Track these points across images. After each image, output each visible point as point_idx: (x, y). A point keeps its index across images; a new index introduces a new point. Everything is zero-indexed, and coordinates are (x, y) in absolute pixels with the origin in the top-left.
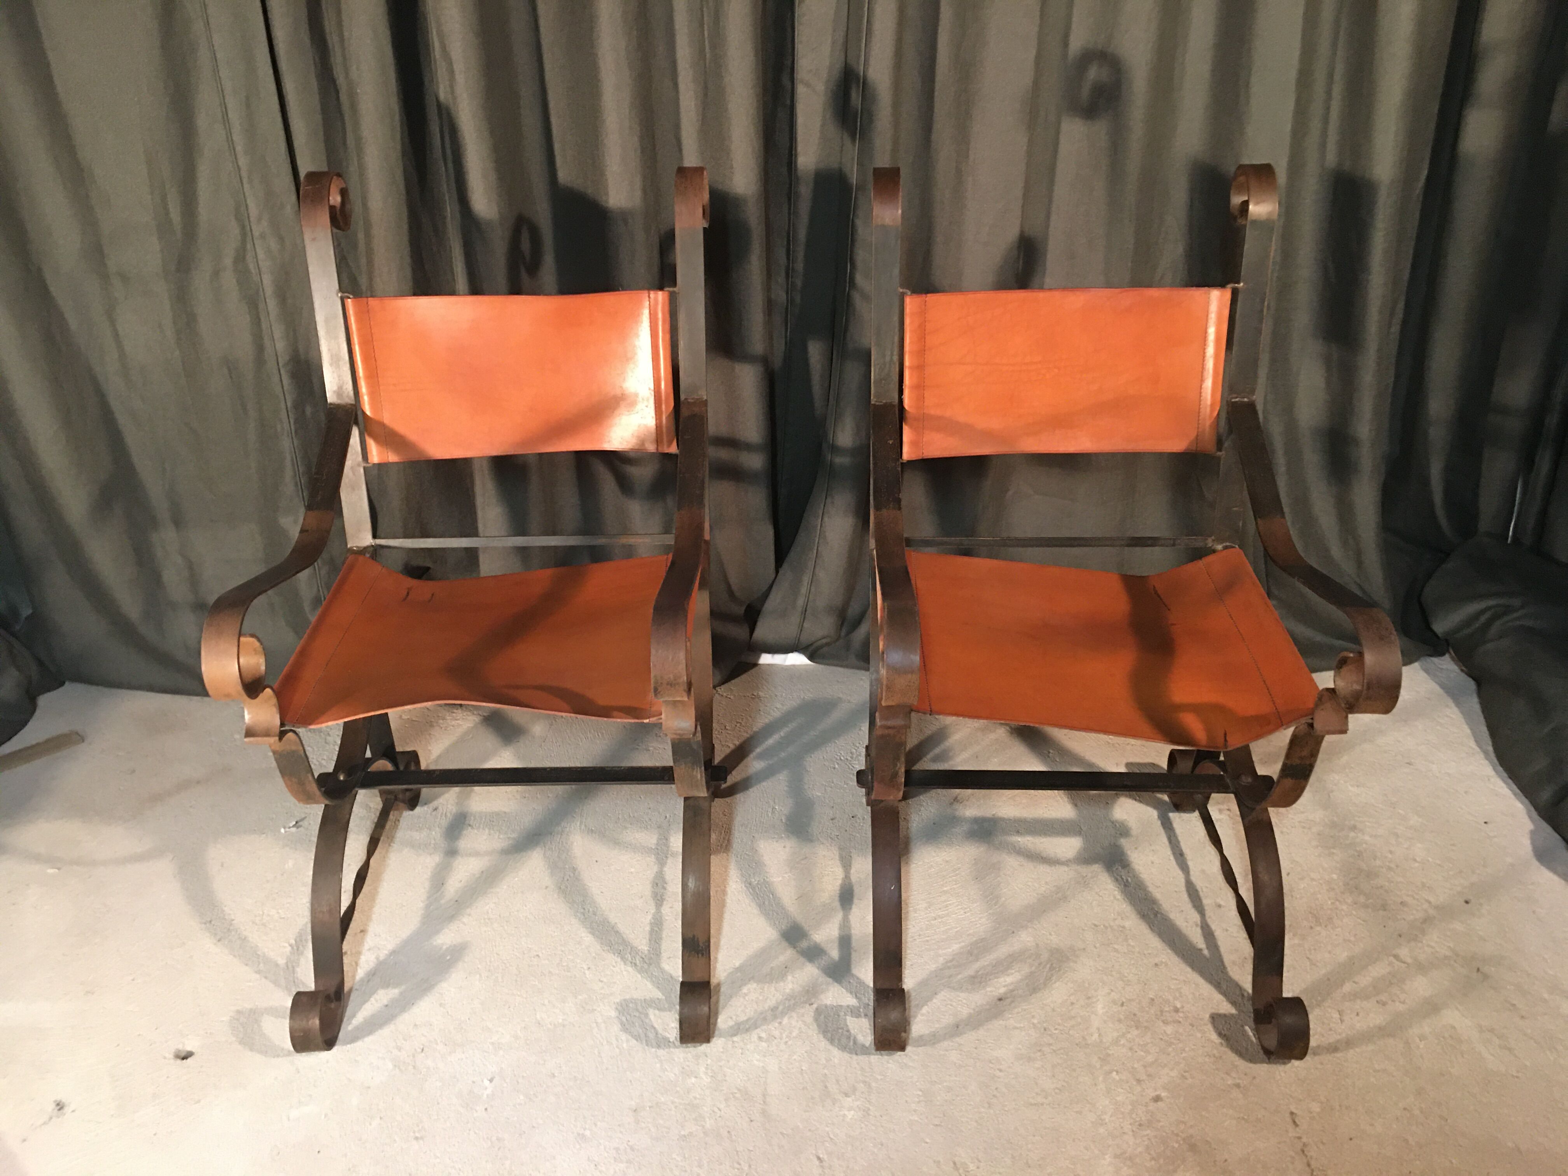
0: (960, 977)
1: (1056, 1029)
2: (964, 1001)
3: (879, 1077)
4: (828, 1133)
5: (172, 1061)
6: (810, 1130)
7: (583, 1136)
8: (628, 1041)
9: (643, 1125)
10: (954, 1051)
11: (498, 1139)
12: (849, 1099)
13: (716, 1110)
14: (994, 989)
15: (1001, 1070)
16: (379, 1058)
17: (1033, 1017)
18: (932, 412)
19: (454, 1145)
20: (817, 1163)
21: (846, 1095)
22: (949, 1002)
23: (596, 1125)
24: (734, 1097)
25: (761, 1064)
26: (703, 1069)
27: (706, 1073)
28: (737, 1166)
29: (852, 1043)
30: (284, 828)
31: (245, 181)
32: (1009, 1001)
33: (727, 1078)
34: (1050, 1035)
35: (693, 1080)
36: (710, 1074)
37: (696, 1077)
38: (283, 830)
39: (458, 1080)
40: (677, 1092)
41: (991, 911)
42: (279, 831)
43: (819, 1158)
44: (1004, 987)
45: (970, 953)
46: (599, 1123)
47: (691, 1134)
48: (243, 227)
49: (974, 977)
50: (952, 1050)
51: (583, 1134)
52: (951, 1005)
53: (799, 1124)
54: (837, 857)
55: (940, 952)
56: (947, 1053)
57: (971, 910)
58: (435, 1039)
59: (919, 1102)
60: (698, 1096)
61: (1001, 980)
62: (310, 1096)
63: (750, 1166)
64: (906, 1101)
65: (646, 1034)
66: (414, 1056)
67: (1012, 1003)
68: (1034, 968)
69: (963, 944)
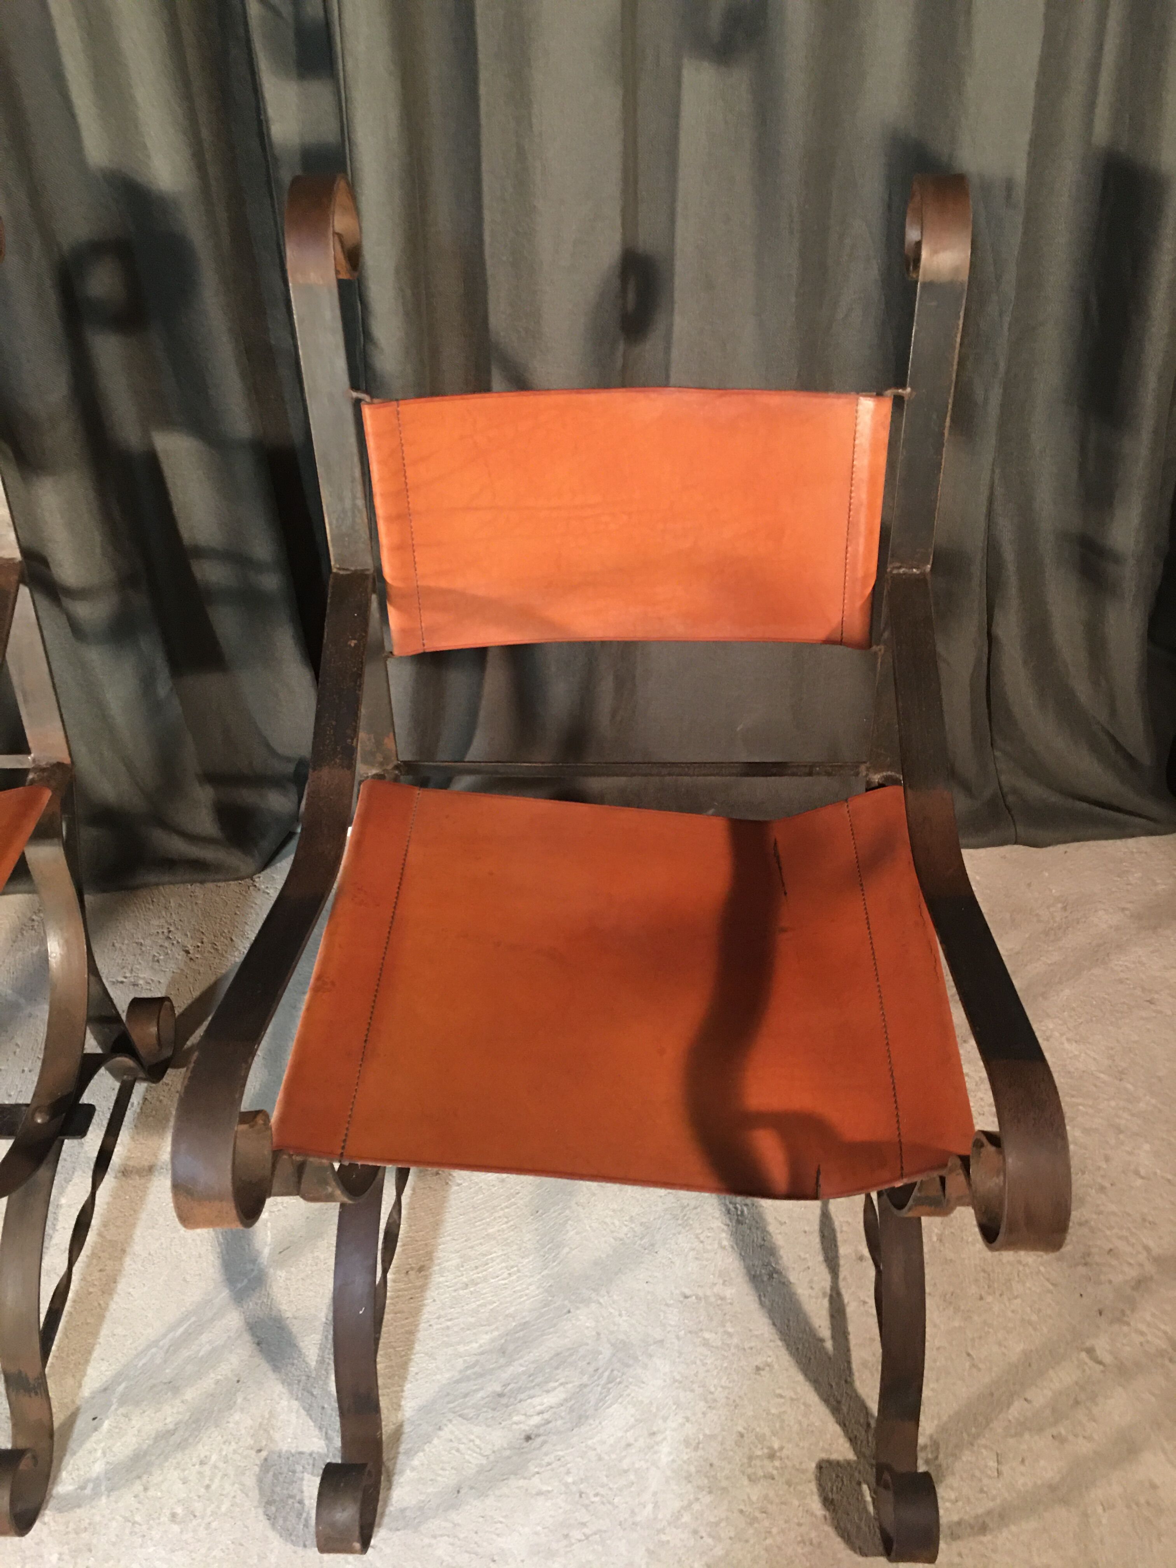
0: (480, 1395)
1: (596, 1495)
2: (478, 1442)
10: (446, 1538)
14: (522, 1418)
17: (568, 1473)
18: (432, 583)
22: (455, 1444)
32: (539, 1440)
34: (586, 1507)
41: (545, 1273)
44: (539, 1414)
45: (503, 1351)
49: (499, 1396)
50: (442, 1536)
52: (458, 1450)
55: (461, 1349)
56: (434, 1541)
57: (519, 1271)
61: (537, 1401)
67: (544, 1443)
68: (585, 1379)
69: (496, 1333)
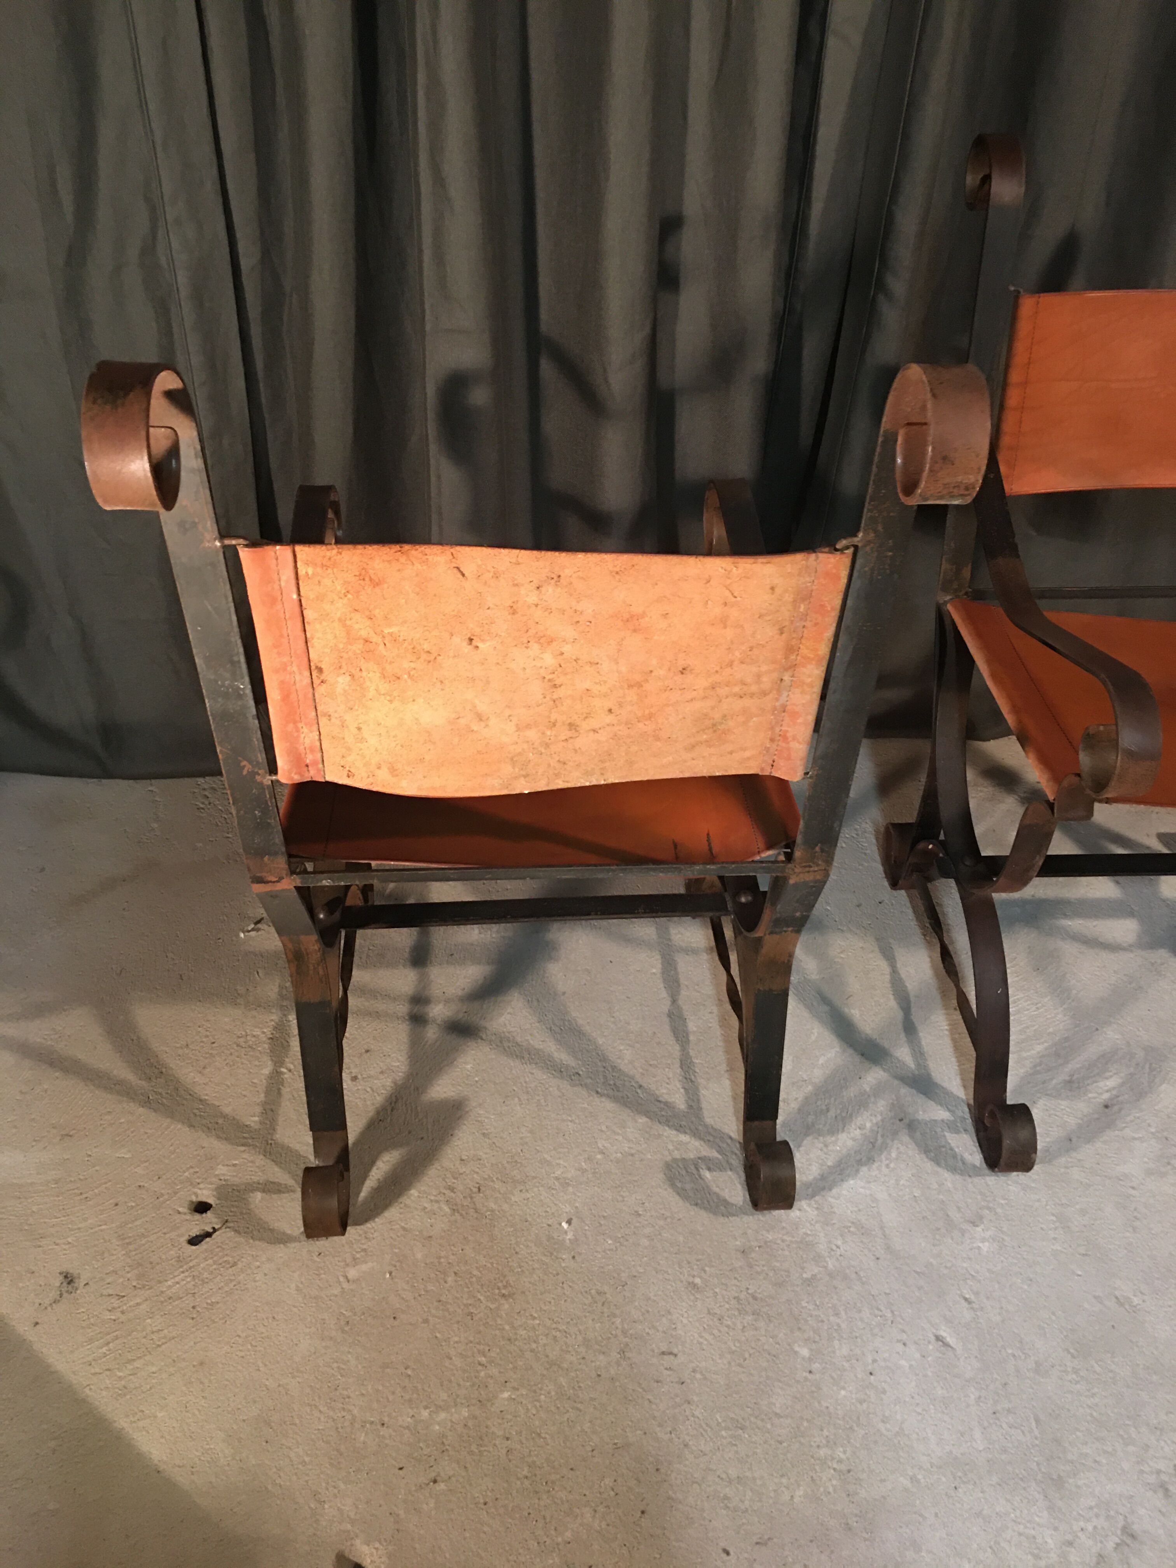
0: (1054, 1082)
2: (1069, 1110)
3: (1003, 1202)
4: (967, 1269)
5: (188, 1217)
6: (946, 1267)
7: (695, 1285)
9: (759, 1269)
10: (1076, 1168)
11: (599, 1293)
12: (979, 1229)
13: (834, 1248)
14: (1096, 1095)
15: (1133, 1188)
16: (431, 1201)
17: (1149, 1125)
19: (550, 1302)
20: (965, 1304)
21: (974, 1224)
22: (1052, 1112)
23: (704, 1270)
24: (849, 1231)
25: (868, 1192)
28: (876, 1312)
29: (960, 1164)
30: (243, 932)
31: (159, 149)
32: (1116, 1108)
33: (835, 1210)
37: (800, 1210)
38: (242, 935)
39: (530, 1224)
40: (784, 1228)
41: (1065, 1006)
42: (238, 936)
43: (966, 1299)
44: (1107, 1091)
45: (1057, 1055)
46: (707, 1269)
47: (814, 1276)
48: (153, 210)
49: (1070, 1082)
51: (693, 1282)
53: (931, 1260)
54: (877, 949)
55: (1024, 1054)
57: (1043, 1006)
58: (489, 1176)
59: (1056, 1229)
60: (809, 1232)
61: (1101, 1084)
62: (365, 1250)
63: (892, 1312)
64: (1042, 1229)
65: (728, 1162)
66: (471, 1198)
67: (1120, 1110)
68: (1132, 1070)
69: (1046, 1044)
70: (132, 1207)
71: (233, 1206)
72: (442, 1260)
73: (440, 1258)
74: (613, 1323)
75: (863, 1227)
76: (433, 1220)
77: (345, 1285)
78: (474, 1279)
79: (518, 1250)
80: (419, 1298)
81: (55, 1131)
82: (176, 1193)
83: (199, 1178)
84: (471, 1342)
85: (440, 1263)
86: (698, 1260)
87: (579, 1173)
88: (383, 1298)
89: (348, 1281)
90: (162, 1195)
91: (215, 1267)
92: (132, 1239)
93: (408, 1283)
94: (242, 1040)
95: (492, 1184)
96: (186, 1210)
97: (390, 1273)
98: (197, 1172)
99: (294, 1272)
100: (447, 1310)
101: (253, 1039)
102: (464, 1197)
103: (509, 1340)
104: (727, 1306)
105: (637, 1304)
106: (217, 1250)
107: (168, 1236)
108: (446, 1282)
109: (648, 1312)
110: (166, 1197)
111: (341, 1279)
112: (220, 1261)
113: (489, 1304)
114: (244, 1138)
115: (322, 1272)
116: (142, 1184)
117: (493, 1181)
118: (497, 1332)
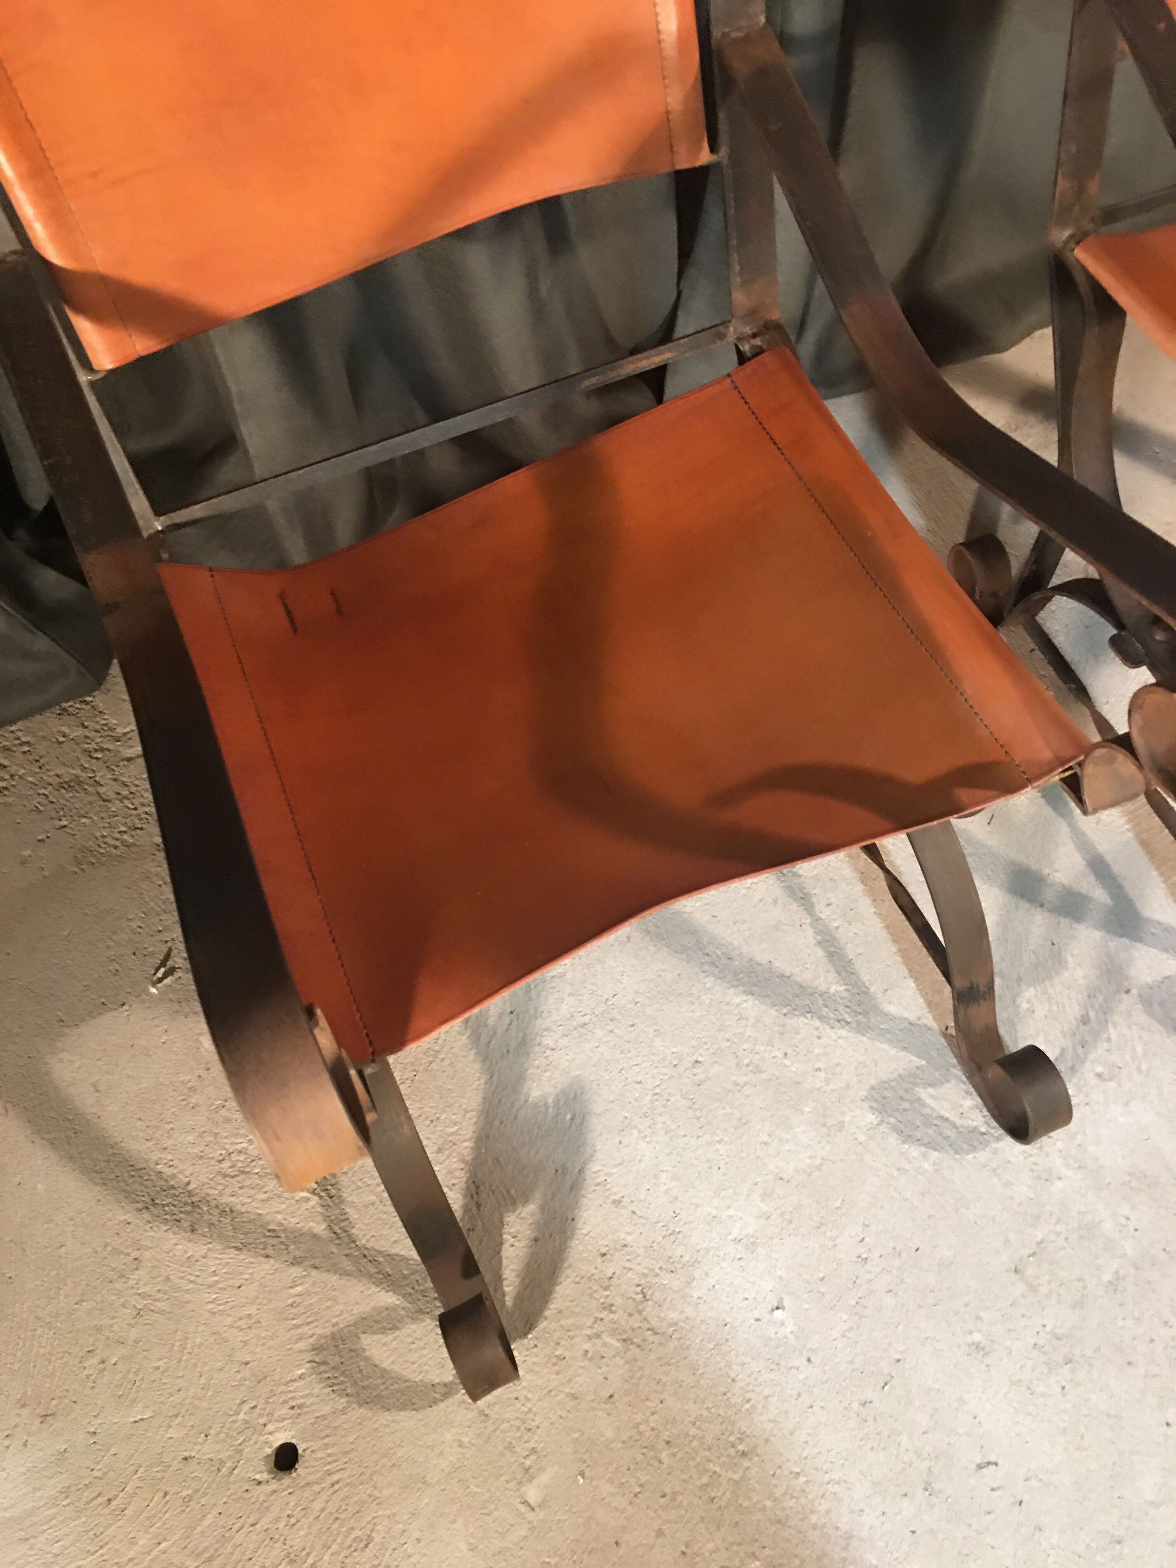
5: (274, 1485)
7: (977, 1346)
8: (924, 1155)
9: (1044, 1290)
11: (863, 1404)
13: (1123, 1221)
16: (590, 1337)
23: (979, 1318)
24: (1132, 1189)
25: (1131, 1120)
26: (1058, 1162)
27: (1067, 1166)
30: (154, 984)
35: (1059, 1184)
36: (1076, 1165)
37: (1060, 1178)
38: (153, 990)
39: (733, 1328)
40: (1051, 1214)
42: (148, 992)
46: (982, 1314)
47: (1116, 1275)
51: (973, 1343)
58: (648, 1269)
60: (1084, 1209)
62: (533, 1450)
65: (941, 1134)
66: (640, 1312)
70: (190, 1498)
71: (327, 1445)
72: (642, 1428)
73: (637, 1425)
74: (899, 1445)
75: (1145, 1177)
76: (604, 1369)
77: (531, 1516)
78: (695, 1443)
79: (733, 1375)
80: (637, 1501)
81: (25, 1412)
82: (240, 1452)
83: (260, 1416)
84: (732, 1544)
85: (640, 1433)
86: (966, 1305)
87: (762, 1221)
88: (590, 1518)
89: (533, 1509)
90: (222, 1462)
91: (344, 1553)
92: (212, 1551)
93: (611, 1481)
94: (226, 1164)
95: (655, 1280)
96: (265, 1476)
97: (582, 1474)
98: (255, 1407)
99: (453, 1522)
100: (680, 1506)
101: (242, 1158)
102: (630, 1315)
103: (779, 1522)
104: (1030, 1363)
105: (917, 1403)
106: (335, 1526)
107: (258, 1526)
108: (660, 1462)
109: (936, 1410)
110: (229, 1464)
111: (523, 1509)
112: (349, 1541)
113: (730, 1474)
114: (297, 1327)
115: (492, 1507)
116: (186, 1454)
117: (657, 1275)
118: (759, 1516)
